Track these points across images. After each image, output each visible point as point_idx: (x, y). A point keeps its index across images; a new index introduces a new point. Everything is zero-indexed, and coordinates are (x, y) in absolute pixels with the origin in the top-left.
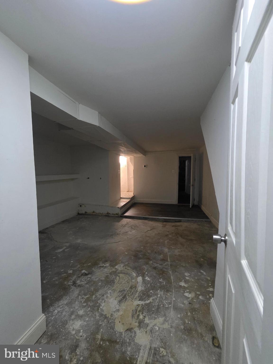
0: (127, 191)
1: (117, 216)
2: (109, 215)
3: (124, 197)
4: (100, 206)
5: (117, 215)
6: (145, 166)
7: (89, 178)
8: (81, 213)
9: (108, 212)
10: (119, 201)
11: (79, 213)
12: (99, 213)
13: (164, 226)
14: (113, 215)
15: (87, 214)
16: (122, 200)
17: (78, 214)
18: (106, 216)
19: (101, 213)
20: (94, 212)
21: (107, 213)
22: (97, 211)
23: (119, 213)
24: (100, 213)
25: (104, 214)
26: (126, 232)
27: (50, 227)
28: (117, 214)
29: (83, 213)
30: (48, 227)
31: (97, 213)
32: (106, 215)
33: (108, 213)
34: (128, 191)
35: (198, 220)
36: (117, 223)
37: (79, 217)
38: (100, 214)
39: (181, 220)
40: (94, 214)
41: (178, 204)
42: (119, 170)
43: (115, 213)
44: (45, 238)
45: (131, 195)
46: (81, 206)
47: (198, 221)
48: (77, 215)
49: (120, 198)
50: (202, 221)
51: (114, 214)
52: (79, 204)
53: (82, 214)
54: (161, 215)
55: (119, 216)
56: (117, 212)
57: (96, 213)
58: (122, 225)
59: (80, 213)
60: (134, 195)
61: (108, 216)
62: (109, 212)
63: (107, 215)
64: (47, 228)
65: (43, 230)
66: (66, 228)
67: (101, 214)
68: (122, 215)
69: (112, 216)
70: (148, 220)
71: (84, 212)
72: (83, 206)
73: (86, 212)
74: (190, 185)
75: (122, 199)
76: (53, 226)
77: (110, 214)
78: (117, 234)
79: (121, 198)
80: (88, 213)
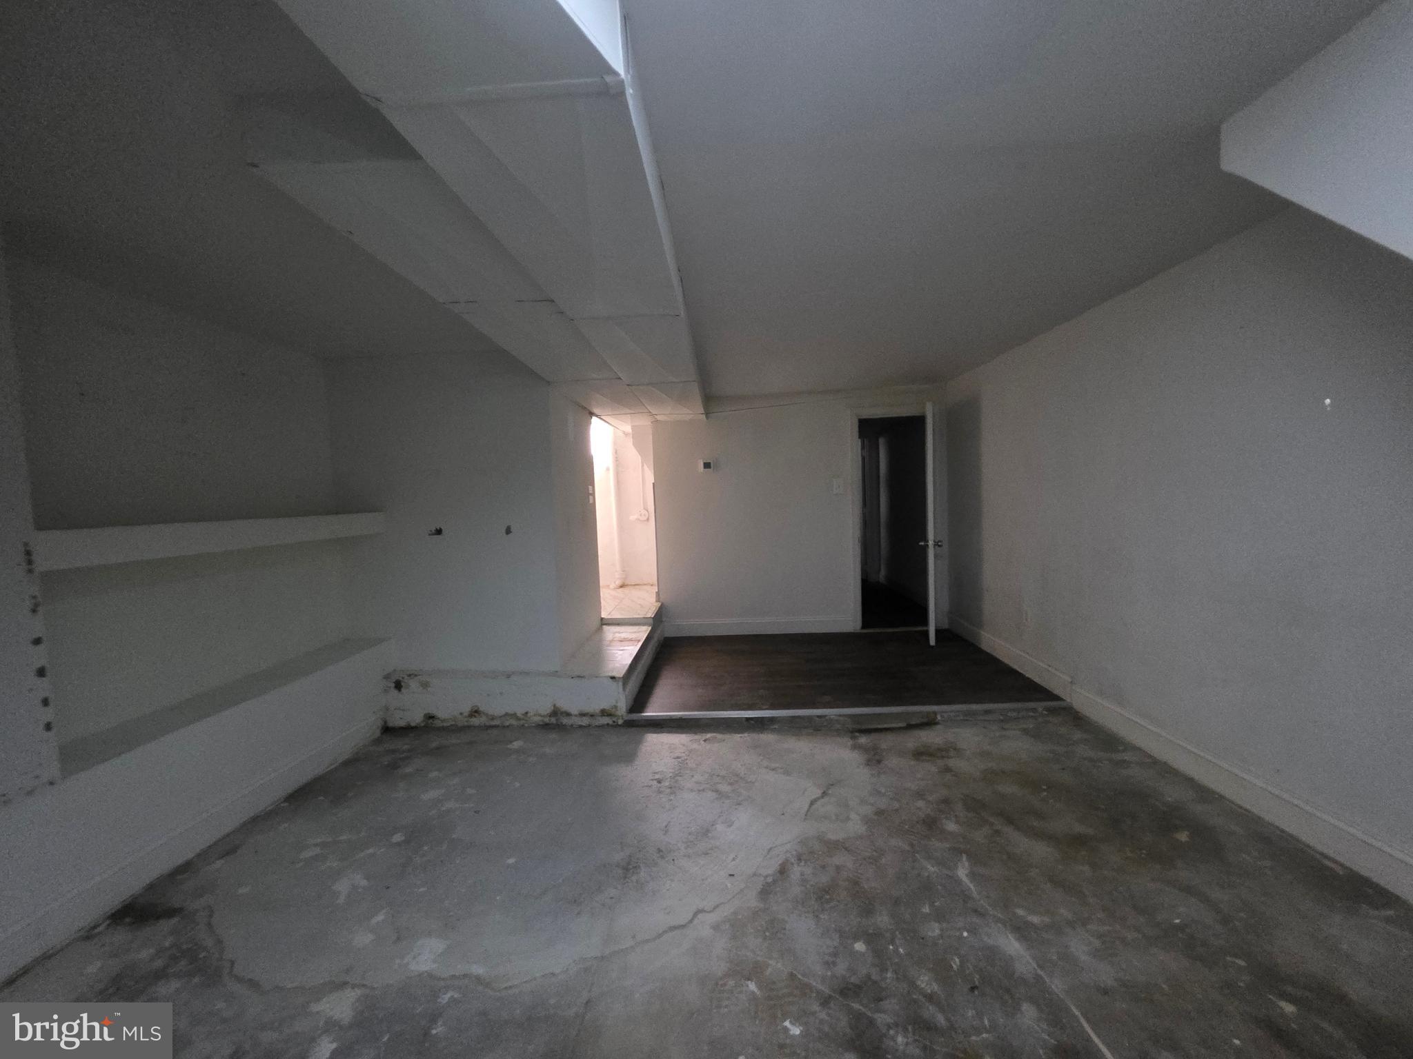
0: (618, 583)
1: (608, 724)
2: (565, 721)
3: (617, 615)
4: (509, 676)
5: (606, 720)
6: (707, 465)
7: (439, 532)
8: (402, 723)
9: (554, 706)
10: (601, 640)
11: (390, 724)
12: (507, 714)
13: (874, 759)
14: (585, 721)
15: (438, 723)
16: (610, 632)
17: (387, 730)
18: (545, 727)
19: (520, 713)
20: (475, 712)
21: (549, 711)
22: (496, 707)
23: (616, 707)
24: (514, 716)
25: (537, 719)
26: (706, 832)
27: (205, 856)
28: (604, 713)
29: (413, 724)
30: (190, 855)
31: (493, 718)
32: (547, 720)
33: (556, 712)
34: (621, 587)
35: (1014, 710)
36: (624, 773)
37: (393, 751)
38: (514, 722)
39: (935, 713)
40: (475, 721)
41: (865, 631)
42: (590, 487)
43: (595, 706)
44: (159, 963)
45: (645, 602)
46: (398, 686)
47: (1015, 714)
48: (377, 741)
49: (598, 622)
50: (1034, 710)
51: (592, 716)
52: (387, 677)
53: (407, 730)
54: (827, 698)
55: (620, 722)
56: (605, 705)
57: (487, 715)
58: (659, 781)
59: (398, 721)
60: (659, 604)
61: (559, 727)
62: (564, 705)
63: (553, 720)
64: (185, 868)
65: (151, 887)
66: (318, 850)
67: (518, 719)
68: (635, 716)
69: (581, 726)
70: (774, 731)
71: (416, 718)
72: (414, 684)
73: (431, 717)
74: (926, 541)
75: (606, 624)
76: (227, 847)
77: (568, 714)
78: (659, 850)
79: (604, 622)
80: (443, 721)
